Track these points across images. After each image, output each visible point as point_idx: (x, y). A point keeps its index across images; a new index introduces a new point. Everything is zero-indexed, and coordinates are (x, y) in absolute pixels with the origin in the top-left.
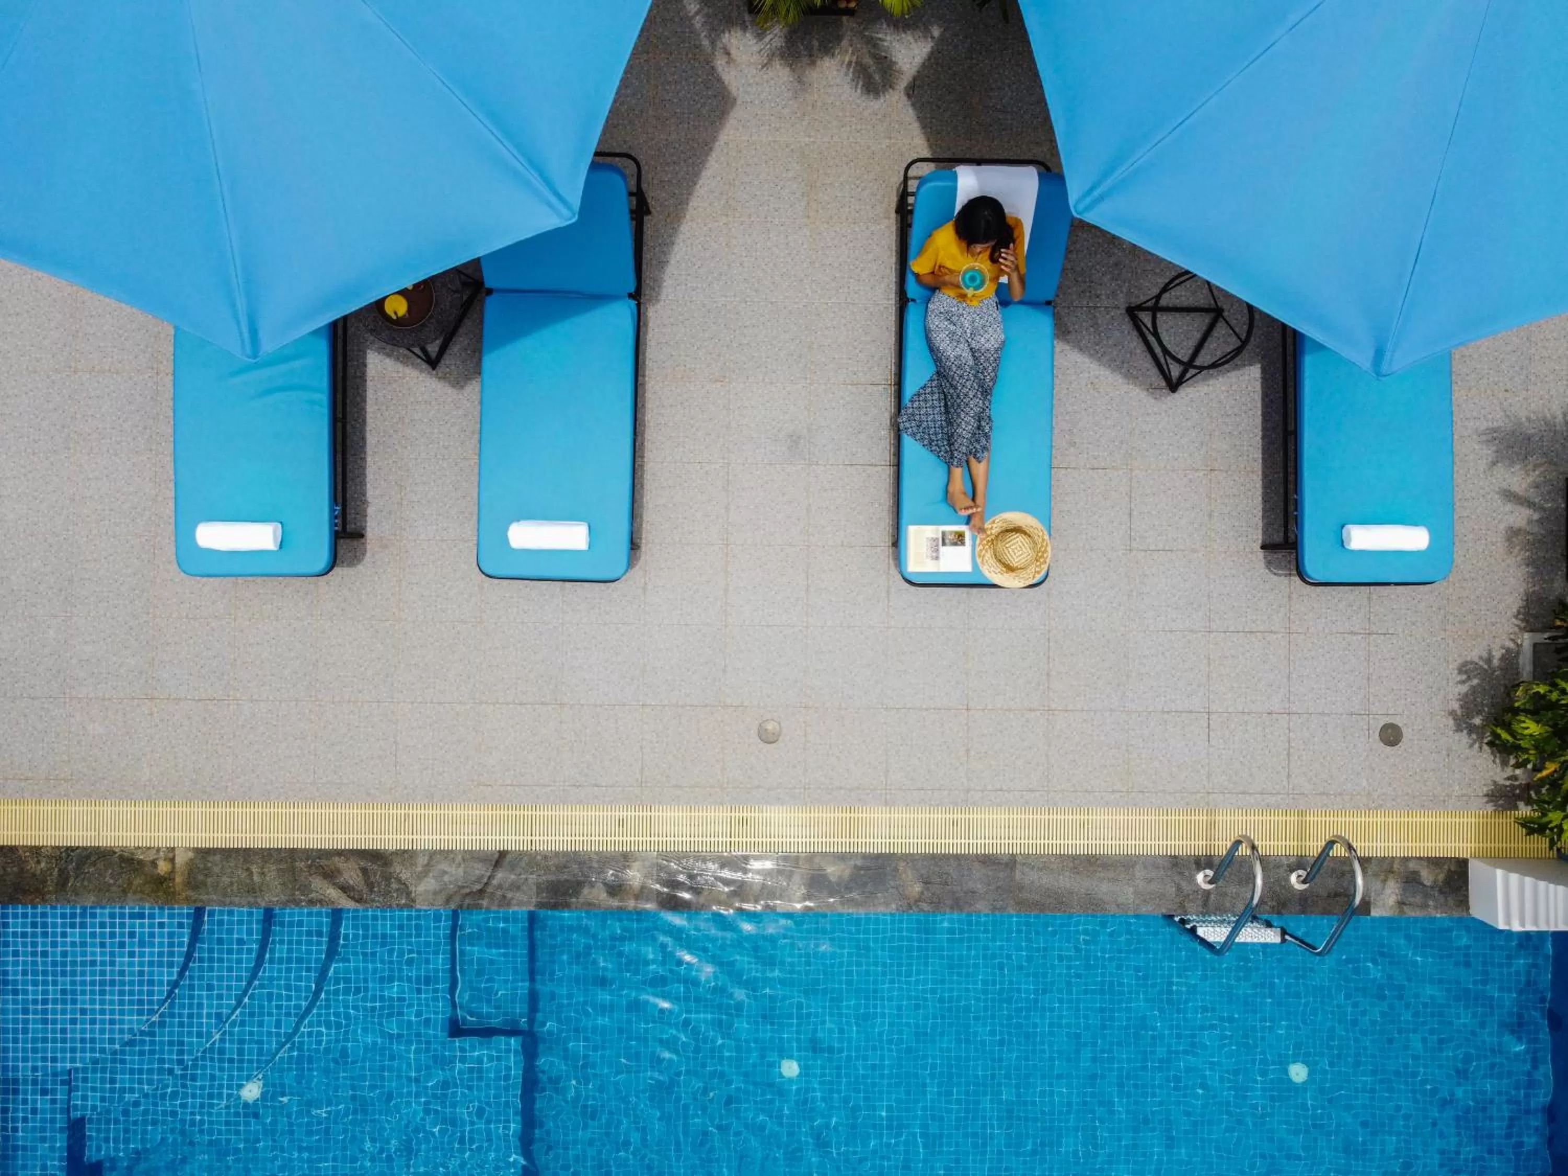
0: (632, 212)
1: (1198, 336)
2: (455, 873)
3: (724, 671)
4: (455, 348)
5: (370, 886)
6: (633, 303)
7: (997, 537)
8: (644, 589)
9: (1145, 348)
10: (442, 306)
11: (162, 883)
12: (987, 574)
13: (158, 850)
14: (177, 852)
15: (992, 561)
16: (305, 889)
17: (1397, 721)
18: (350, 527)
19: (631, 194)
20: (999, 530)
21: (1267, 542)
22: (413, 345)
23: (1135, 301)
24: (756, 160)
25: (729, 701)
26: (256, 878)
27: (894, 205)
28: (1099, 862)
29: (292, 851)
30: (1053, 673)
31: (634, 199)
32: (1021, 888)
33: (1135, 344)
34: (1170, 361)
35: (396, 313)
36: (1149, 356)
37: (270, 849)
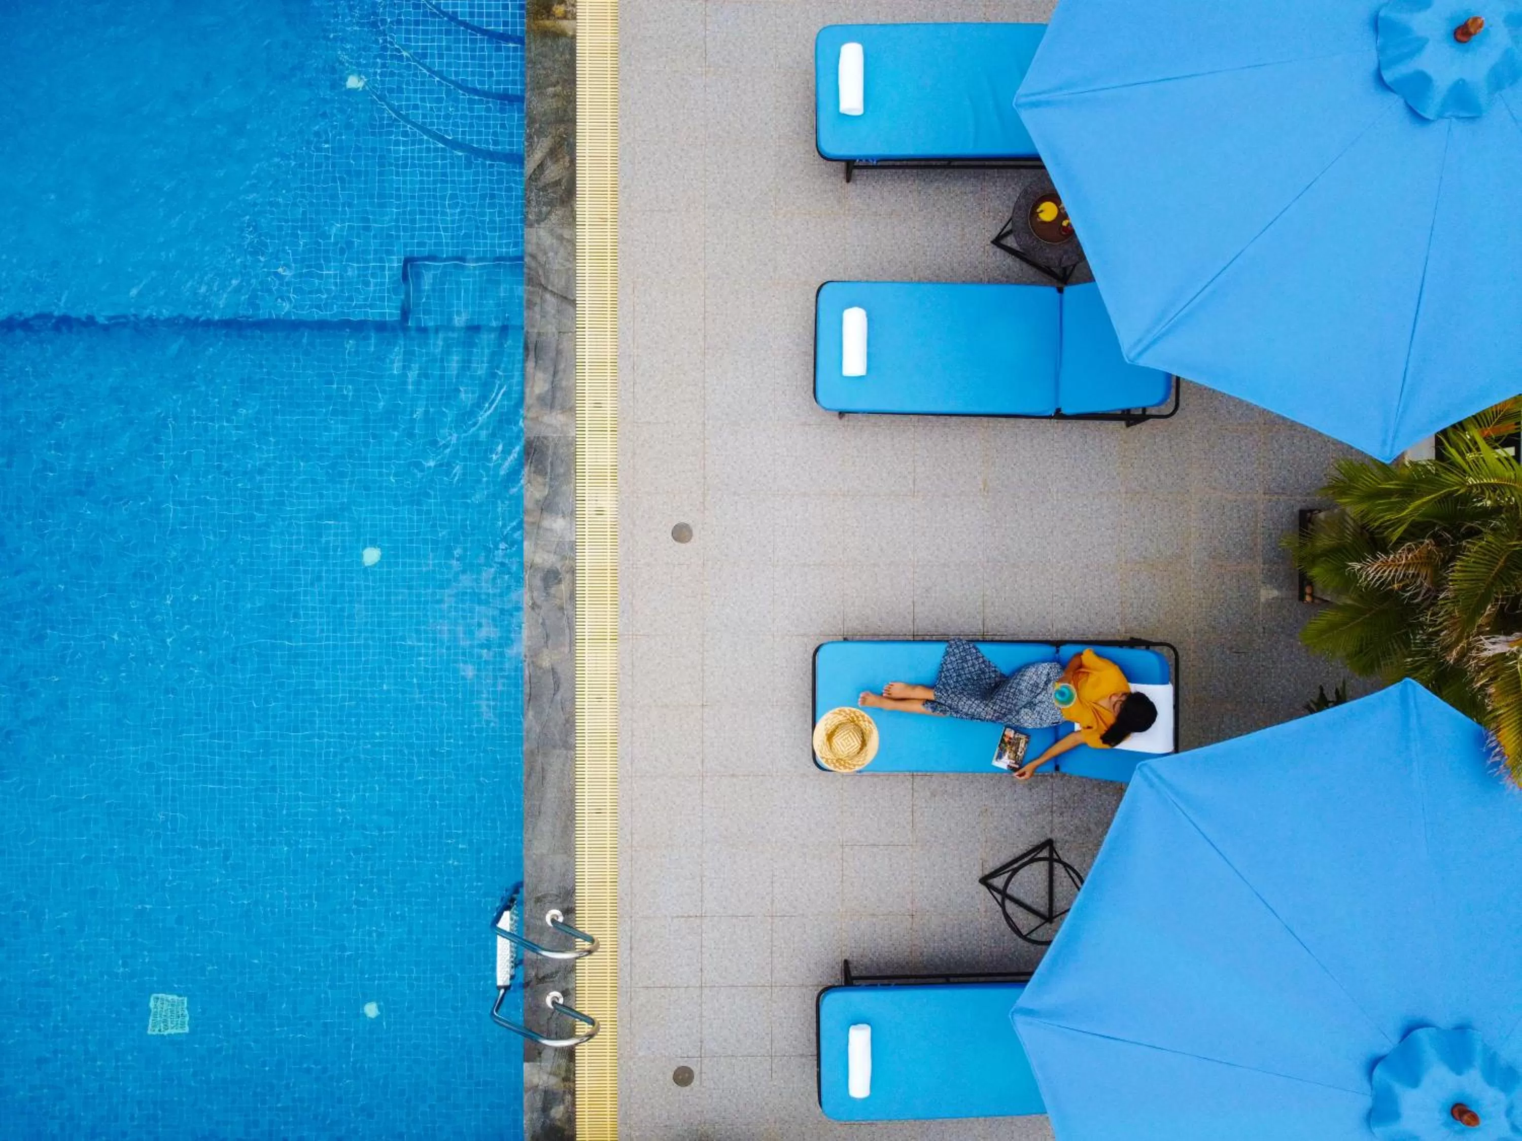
0: (1129, 410)
1: (1028, 901)
2: (556, 263)
3: (735, 493)
4: (1010, 260)
5: (544, 189)
6: (1052, 412)
7: (857, 725)
8: (805, 424)
9: (1017, 856)
10: (1048, 251)
11: (545, 8)
12: (825, 717)
13: (574, 6)
14: (572, 22)
15: (836, 722)
16: (540, 133)
17: (696, 1082)
18: (856, 172)
19: (1144, 409)
20: (863, 726)
21: (850, 966)
22: (1013, 224)
23: (1057, 846)
24: (1174, 517)
25: (708, 498)
26: (551, 90)
27: (1136, 636)
28: (569, 823)
29: (573, 121)
30: (735, 780)
31: (1140, 412)
32: (545, 755)
33: (1021, 848)
34: (1007, 875)
35: (1042, 211)
36: (1010, 859)
37: (575, 101)
